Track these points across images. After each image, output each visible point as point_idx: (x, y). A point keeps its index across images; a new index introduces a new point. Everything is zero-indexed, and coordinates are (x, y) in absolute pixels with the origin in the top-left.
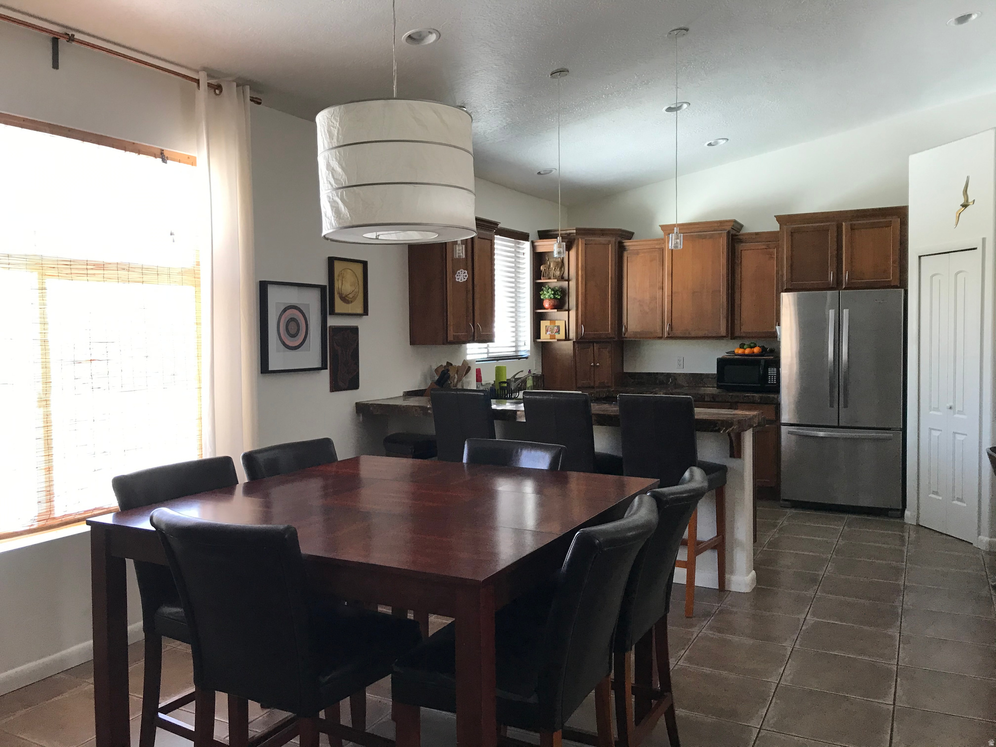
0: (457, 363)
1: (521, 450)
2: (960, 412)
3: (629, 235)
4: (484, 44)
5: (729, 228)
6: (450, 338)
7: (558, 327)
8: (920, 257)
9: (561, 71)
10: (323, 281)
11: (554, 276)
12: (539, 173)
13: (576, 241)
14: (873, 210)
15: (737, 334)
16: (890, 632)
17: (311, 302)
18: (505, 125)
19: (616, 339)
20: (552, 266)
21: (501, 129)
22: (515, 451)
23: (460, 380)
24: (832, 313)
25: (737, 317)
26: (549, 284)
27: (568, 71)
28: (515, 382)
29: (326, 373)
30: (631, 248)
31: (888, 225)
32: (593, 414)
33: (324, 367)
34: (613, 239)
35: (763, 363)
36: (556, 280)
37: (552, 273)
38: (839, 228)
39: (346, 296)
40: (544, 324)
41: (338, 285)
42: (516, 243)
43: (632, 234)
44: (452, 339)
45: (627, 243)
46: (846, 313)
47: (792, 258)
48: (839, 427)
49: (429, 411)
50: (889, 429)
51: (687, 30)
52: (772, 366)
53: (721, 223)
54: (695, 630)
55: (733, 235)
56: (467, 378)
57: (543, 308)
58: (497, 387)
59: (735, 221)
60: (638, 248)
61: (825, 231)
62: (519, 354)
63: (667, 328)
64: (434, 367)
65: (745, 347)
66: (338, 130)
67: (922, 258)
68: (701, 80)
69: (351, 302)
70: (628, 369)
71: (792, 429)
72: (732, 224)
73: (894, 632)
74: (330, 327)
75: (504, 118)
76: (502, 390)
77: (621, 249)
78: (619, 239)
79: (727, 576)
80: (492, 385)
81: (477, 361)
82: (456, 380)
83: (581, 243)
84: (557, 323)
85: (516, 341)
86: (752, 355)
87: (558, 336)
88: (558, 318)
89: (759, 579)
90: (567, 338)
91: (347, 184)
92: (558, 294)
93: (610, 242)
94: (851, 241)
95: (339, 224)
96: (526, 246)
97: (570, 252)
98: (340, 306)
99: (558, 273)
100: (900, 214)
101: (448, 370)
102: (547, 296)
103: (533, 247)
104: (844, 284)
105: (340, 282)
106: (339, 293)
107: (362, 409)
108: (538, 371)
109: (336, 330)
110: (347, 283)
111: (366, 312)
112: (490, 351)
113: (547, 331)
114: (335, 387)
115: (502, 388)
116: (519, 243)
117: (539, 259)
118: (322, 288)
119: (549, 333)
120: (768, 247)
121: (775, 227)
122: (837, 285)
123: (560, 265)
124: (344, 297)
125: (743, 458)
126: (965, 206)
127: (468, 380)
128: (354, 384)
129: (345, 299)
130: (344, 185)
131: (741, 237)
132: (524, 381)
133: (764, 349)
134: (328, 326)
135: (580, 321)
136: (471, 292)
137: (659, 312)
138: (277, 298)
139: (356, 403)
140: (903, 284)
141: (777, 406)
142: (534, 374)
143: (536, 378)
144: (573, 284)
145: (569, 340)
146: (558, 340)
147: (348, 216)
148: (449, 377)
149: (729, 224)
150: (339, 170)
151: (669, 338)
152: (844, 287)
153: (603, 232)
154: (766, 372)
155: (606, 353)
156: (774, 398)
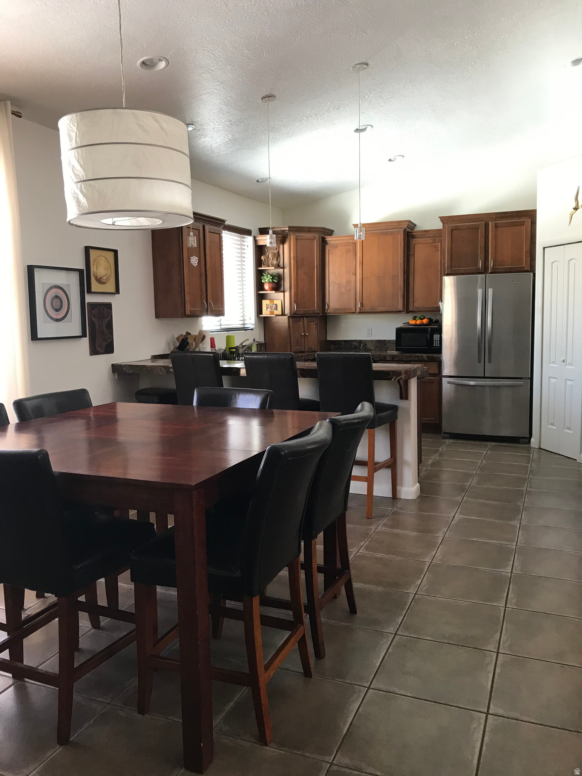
0: (195, 333)
1: (238, 395)
2: (571, 364)
3: (330, 233)
4: (206, 72)
5: (405, 226)
6: (188, 312)
7: (276, 305)
8: (544, 248)
9: (269, 97)
10: (81, 266)
11: (272, 265)
12: (258, 181)
13: (289, 237)
14: (512, 212)
15: (411, 309)
16: (513, 523)
17: (71, 282)
18: (227, 140)
19: (321, 315)
20: (270, 257)
21: (224, 143)
22: (233, 397)
23: (197, 346)
24: (480, 292)
25: (411, 296)
26: (269, 271)
27: (275, 97)
28: (242, 348)
29: (86, 341)
30: (332, 242)
31: (522, 224)
32: (298, 369)
33: (84, 335)
34: (317, 235)
35: (429, 330)
36: (273, 268)
37: (270, 262)
38: (487, 225)
39: (101, 278)
40: (265, 303)
41: (93, 269)
42: (241, 237)
43: (333, 231)
44: (189, 313)
45: (328, 239)
46: (490, 291)
47: (451, 250)
48: (484, 377)
49: (171, 370)
50: (521, 378)
51: (367, 64)
52: (437, 333)
53: (399, 222)
54: (373, 527)
55: (408, 232)
56: (203, 344)
57: (263, 289)
58: (228, 352)
59: (410, 221)
60: (338, 242)
61: (476, 229)
62: (246, 326)
63: (359, 306)
64: (176, 336)
65: (417, 319)
66: (76, 133)
67: (546, 249)
68: (380, 107)
69: (105, 283)
70: (330, 338)
71: (451, 380)
72: (407, 223)
73: (516, 523)
74: (88, 303)
75: (226, 135)
76: (232, 354)
77: (324, 242)
78: (322, 235)
79: (398, 488)
80: (224, 350)
81: (211, 332)
82: (194, 347)
83: (292, 237)
84: (275, 302)
85: (243, 316)
86: (422, 325)
87: (276, 312)
88: (276, 298)
89: (422, 489)
90: (283, 314)
91: (85, 179)
92: (275, 279)
93: (315, 238)
94: (495, 237)
95: (80, 211)
96: (249, 240)
97: (284, 246)
98: (95, 287)
99: (275, 262)
100: (531, 215)
101: (187, 338)
102: (266, 279)
103: (255, 241)
104: (490, 270)
105: (95, 266)
106: (94, 276)
107: (116, 368)
108: (262, 340)
109: (93, 306)
110: (101, 267)
111: (117, 291)
112: (222, 324)
113: (267, 308)
114: (94, 351)
115: (232, 353)
116: (244, 238)
117: (260, 250)
118: (81, 271)
119: (269, 310)
120: (435, 242)
121: (439, 225)
122: (485, 271)
123: (277, 256)
124: (99, 279)
125: (410, 400)
126: (576, 209)
127: (204, 346)
128: (109, 349)
129: (100, 281)
130: (82, 180)
131: (414, 234)
132: (250, 348)
133: (430, 320)
134: (86, 302)
135: (293, 300)
136: (204, 275)
137: (353, 292)
138: (43, 280)
139: (112, 365)
140: (532, 270)
141: (440, 363)
142: (257, 342)
143: (259, 345)
144: (287, 270)
145: (285, 315)
146: (276, 315)
147: (87, 204)
148: (188, 343)
149: (406, 223)
150: (78, 167)
151: (359, 313)
152: (490, 271)
153: (310, 230)
154: (432, 337)
155: (313, 326)
156: (437, 357)
